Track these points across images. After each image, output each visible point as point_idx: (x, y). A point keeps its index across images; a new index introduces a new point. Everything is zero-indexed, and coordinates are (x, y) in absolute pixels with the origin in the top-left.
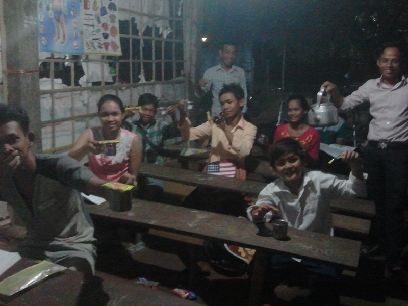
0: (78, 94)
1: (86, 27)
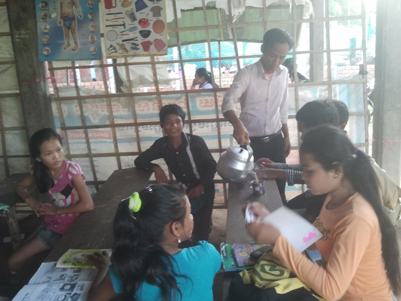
1: (110, 28)
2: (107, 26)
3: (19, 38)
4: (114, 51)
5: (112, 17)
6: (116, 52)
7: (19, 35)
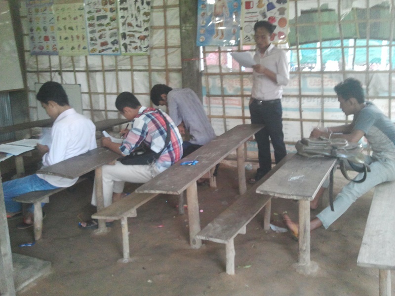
1: (247, 23)
2: (245, 22)
3: (185, 29)
4: (248, 40)
5: (249, 15)
6: (250, 41)
7: (185, 27)
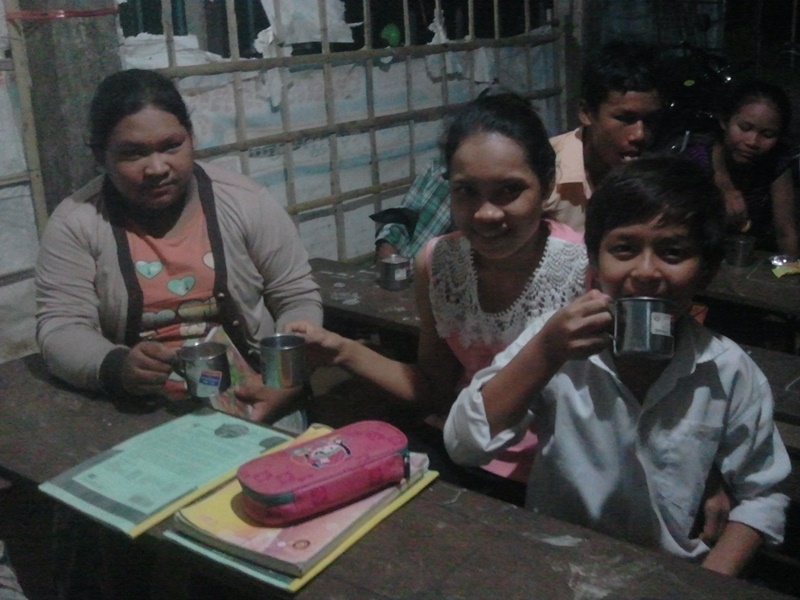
0: (255, 78)
